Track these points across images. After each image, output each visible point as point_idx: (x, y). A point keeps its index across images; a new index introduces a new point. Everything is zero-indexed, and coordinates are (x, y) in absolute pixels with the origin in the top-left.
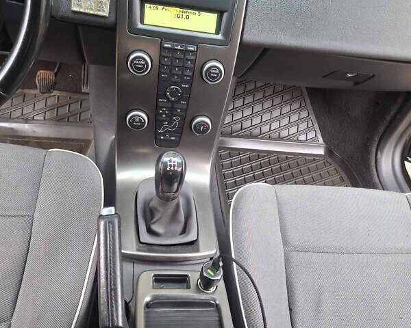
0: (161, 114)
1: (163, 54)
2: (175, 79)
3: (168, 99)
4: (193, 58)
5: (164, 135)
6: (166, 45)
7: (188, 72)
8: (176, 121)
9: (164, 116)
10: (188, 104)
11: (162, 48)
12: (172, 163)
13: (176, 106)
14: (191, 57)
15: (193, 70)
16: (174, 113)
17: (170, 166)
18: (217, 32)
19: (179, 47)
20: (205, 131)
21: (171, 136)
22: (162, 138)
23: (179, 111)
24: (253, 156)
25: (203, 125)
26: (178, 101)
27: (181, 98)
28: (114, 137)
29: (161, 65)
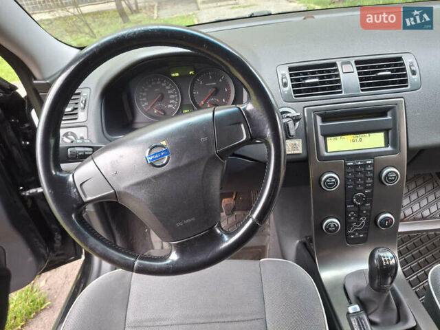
0: (350, 217)
1: (348, 171)
2: (360, 187)
3: (355, 204)
4: (372, 168)
5: (354, 234)
6: (349, 164)
7: (369, 180)
8: (363, 220)
9: (352, 218)
10: (371, 205)
11: (346, 166)
12: (386, 258)
13: (362, 208)
14: (369, 168)
15: (372, 178)
16: (361, 214)
17: (385, 260)
18: (387, 145)
19: (359, 163)
20: (389, 225)
21: (360, 234)
22: (352, 236)
23: (365, 212)
24: (404, 238)
25: (388, 220)
26: (363, 205)
27: (366, 202)
28: (298, 241)
29: (346, 179)
